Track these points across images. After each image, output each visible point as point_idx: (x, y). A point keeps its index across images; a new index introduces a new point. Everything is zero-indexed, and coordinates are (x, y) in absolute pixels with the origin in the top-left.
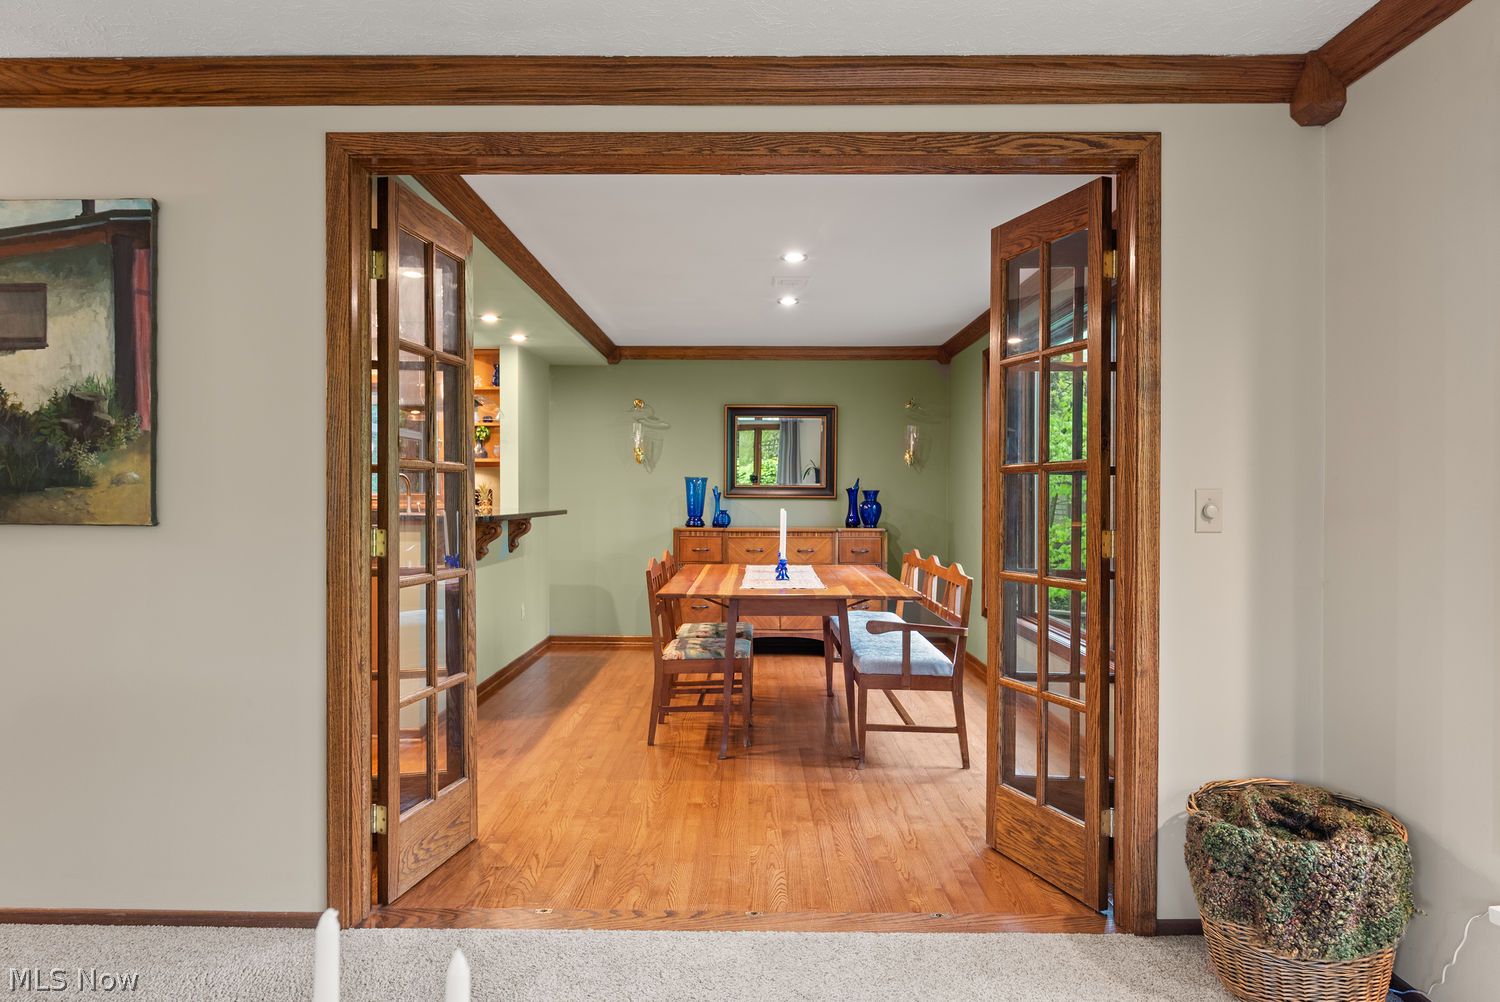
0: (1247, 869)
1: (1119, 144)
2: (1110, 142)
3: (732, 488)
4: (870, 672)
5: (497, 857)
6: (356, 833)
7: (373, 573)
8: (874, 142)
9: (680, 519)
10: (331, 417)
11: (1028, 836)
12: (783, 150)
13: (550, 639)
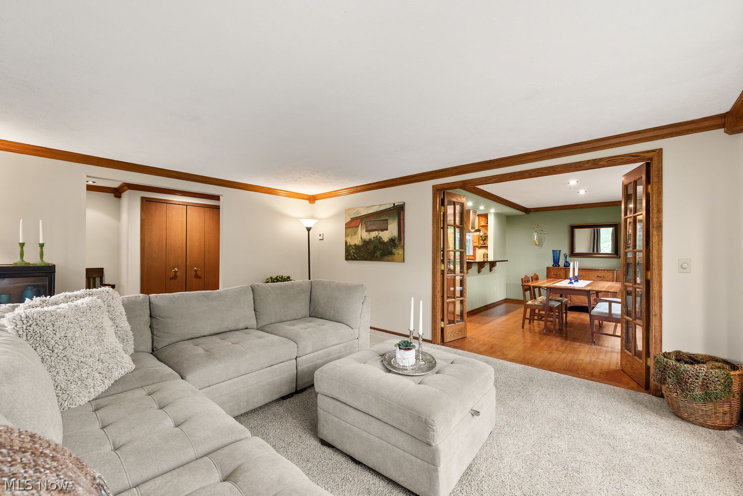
0: (665, 369)
1: (645, 155)
2: (641, 154)
3: (573, 254)
4: (596, 315)
5: (470, 341)
6: (438, 326)
7: (441, 274)
8: (559, 167)
9: (550, 264)
10: (433, 241)
11: (629, 366)
12: (533, 173)
13: (506, 299)
